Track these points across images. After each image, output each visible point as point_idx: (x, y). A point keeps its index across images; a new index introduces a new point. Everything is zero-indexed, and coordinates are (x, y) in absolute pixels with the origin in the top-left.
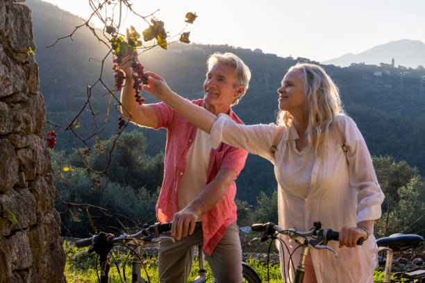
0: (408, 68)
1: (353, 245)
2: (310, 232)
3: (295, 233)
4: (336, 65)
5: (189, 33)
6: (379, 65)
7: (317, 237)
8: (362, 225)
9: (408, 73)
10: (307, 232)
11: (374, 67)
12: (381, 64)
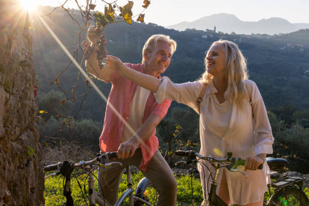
0: (225, 33)
1: (255, 169)
2: (225, 159)
3: (213, 159)
4: (176, 29)
5: (144, 15)
6: (205, 31)
7: (230, 163)
8: (261, 156)
9: (225, 37)
10: (223, 159)
11: (202, 32)
12: (207, 30)
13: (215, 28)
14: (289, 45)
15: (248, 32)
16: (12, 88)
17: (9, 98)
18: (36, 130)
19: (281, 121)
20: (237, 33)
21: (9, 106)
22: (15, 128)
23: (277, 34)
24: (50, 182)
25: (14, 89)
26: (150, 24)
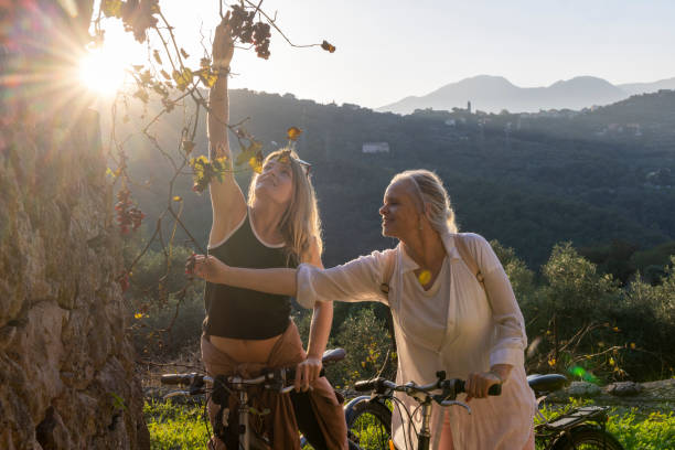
0: (488, 113)
1: (483, 396)
3: (413, 388)
4: (395, 112)
6: (451, 111)
7: (442, 390)
9: (489, 120)
11: (444, 113)
12: (454, 109)
13: (469, 104)
14: (612, 126)
15: (532, 108)
16: (75, 299)
17: (70, 318)
18: (127, 356)
19: (607, 277)
20: (512, 111)
21: (70, 333)
22: (84, 369)
23: (589, 107)
24: (169, 432)
25: (78, 299)
26: (345, 105)
